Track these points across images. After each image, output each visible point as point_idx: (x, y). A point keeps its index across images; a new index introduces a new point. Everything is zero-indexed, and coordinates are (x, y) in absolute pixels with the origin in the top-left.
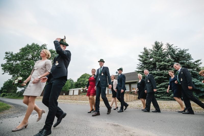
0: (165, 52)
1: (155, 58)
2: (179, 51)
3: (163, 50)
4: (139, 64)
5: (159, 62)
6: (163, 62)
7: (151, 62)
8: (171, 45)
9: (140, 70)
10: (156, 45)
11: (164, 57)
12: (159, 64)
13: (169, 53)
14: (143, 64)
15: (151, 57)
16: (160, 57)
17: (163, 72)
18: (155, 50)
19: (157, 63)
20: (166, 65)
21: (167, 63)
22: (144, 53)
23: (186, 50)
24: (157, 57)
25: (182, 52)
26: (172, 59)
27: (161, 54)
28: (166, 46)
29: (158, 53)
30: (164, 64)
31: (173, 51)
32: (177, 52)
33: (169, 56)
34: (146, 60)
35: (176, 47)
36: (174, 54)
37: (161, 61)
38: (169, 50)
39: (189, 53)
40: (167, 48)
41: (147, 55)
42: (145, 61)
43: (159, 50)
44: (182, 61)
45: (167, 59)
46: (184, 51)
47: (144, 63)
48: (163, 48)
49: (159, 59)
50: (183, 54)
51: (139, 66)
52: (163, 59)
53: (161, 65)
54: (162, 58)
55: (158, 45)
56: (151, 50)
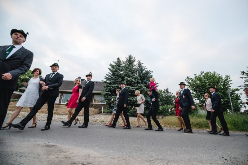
0: (136, 68)
1: (125, 72)
2: (146, 71)
3: (134, 66)
4: (109, 74)
5: (127, 77)
6: (130, 78)
7: (121, 75)
8: (141, 63)
9: (107, 81)
10: (130, 59)
11: (133, 73)
12: (127, 79)
13: (138, 70)
14: (112, 74)
15: (122, 69)
16: (130, 72)
17: (129, 87)
18: (127, 64)
19: (126, 77)
20: (132, 81)
21: (134, 79)
22: (116, 63)
23: (151, 72)
24: (127, 71)
25: (148, 73)
26: (138, 77)
27: (131, 69)
28: (137, 62)
29: (129, 67)
30: (131, 80)
31: (142, 70)
32: (144, 71)
33: (138, 73)
34: (116, 71)
35: (144, 67)
36: (142, 73)
37: (129, 77)
38: (138, 68)
39: (152, 75)
40: (137, 65)
41: (119, 66)
42: (115, 73)
43: (131, 65)
44: (146, 81)
45: (135, 76)
46: (149, 72)
47: (114, 74)
48: (134, 64)
49: (128, 74)
50: (148, 75)
51: (107, 76)
52: (131, 75)
53: (129, 81)
54: (131, 73)
55: (131, 60)
56: (124, 62)
